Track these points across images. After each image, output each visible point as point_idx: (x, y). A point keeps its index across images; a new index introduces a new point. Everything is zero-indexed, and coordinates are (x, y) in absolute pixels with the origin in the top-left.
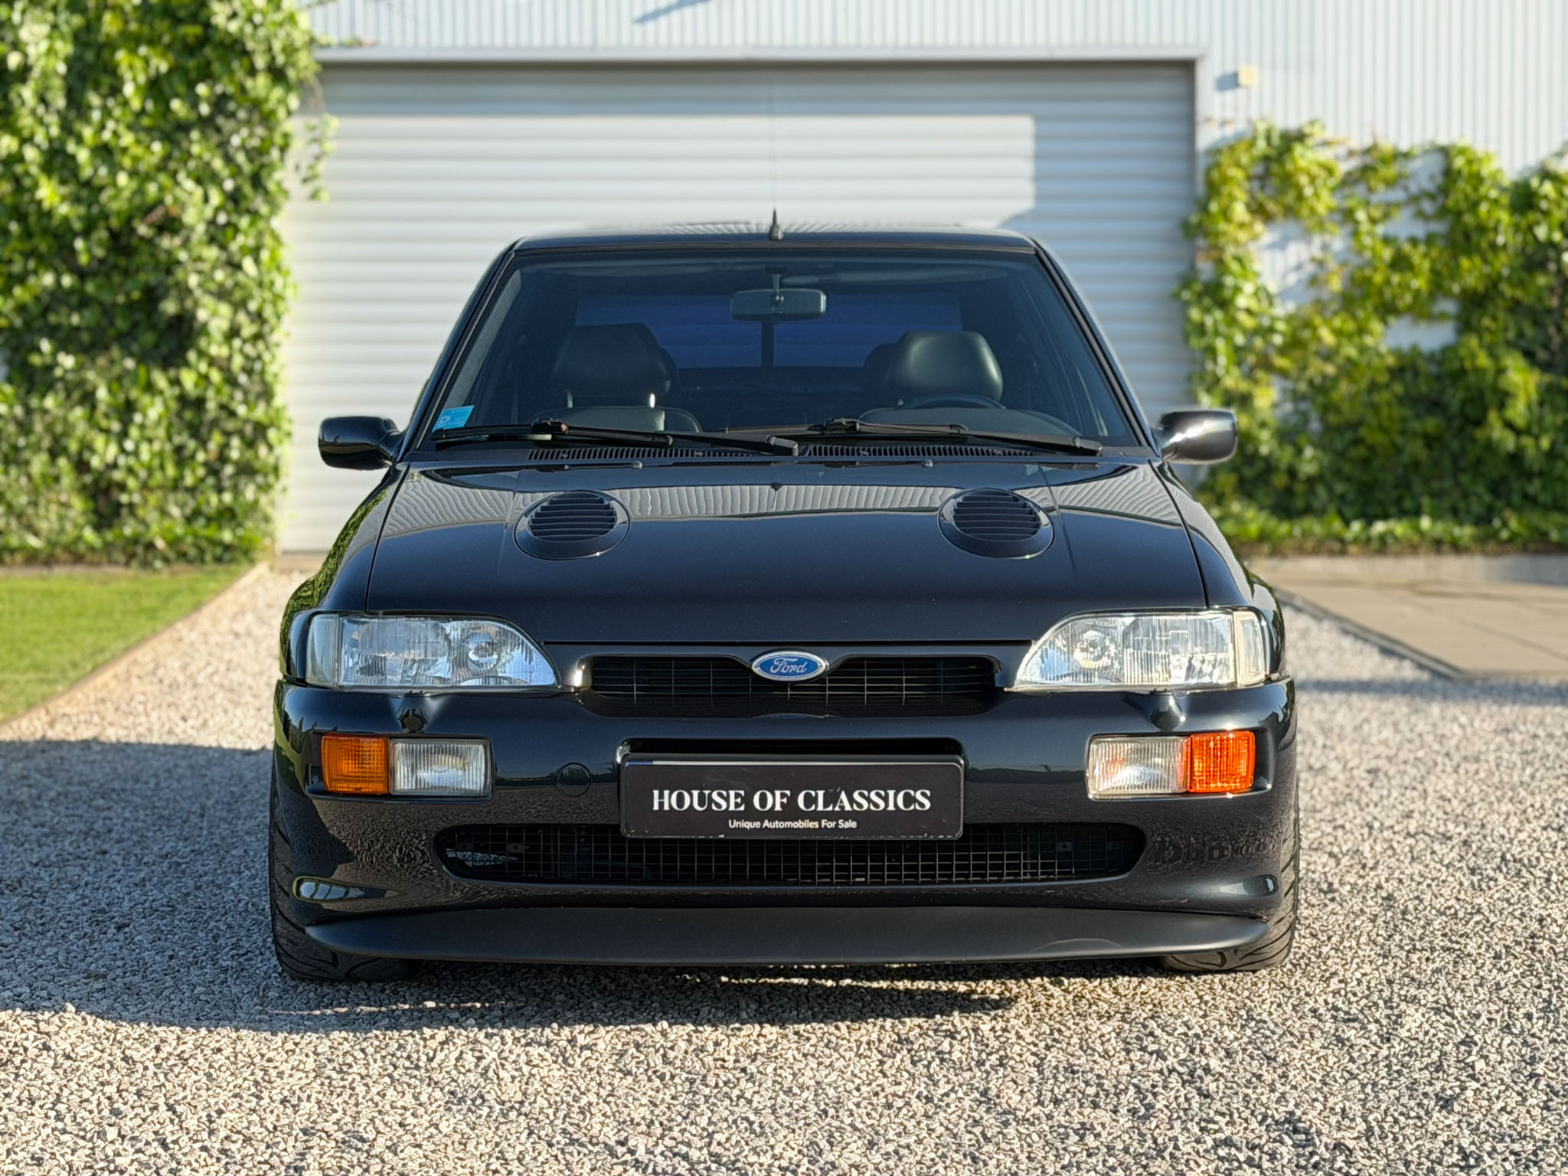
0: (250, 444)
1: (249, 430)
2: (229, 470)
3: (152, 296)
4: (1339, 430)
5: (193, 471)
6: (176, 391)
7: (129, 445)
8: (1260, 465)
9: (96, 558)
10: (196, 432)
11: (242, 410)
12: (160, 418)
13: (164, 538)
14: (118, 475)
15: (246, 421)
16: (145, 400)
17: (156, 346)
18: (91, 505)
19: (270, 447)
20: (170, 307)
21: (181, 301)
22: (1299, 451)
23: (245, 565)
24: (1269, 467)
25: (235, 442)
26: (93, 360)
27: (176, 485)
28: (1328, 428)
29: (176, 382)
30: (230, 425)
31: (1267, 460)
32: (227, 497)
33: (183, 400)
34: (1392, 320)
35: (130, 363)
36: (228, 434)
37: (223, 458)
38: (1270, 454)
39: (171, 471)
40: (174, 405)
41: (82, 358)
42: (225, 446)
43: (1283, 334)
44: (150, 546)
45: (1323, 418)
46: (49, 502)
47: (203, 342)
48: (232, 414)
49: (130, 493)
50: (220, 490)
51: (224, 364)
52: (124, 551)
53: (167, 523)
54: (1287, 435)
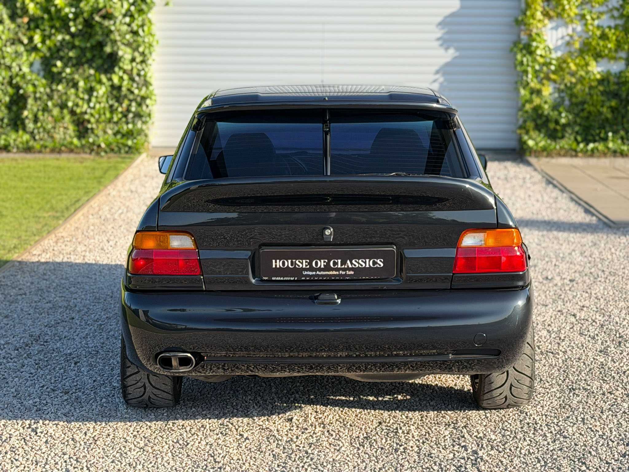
0: (139, 105)
1: (139, 99)
2: (131, 115)
3: (101, 45)
4: (577, 104)
5: (117, 115)
6: (110, 83)
7: (92, 105)
8: (544, 119)
9: (78, 151)
10: (118, 100)
11: (136, 92)
12: (104, 93)
13: (105, 143)
14: (87, 117)
15: (138, 96)
16: (98, 87)
17: (103, 65)
18: (76, 128)
19: (147, 106)
20: (108, 49)
21: (113, 47)
22: (560, 113)
23: (137, 154)
24: (548, 120)
25: (134, 104)
26: (77, 70)
27: (110, 121)
28: (572, 104)
29: (110, 79)
30: (131, 97)
31: (547, 117)
32: (130, 126)
33: (113, 87)
34: (599, 59)
35: (92, 72)
36: (131, 101)
37: (128, 111)
38: (549, 114)
39: (108, 115)
40: (109, 89)
41: (74, 69)
42: (130, 105)
43: (555, 65)
44: (99, 146)
45: (570, 100)
46: (60, 127)
47: (121, 64)
48: (132, 92)
49: (92, 124)
50: (127, 123)
51: (129, 72)
52: (89, 148)
53: (106, 137)
54: (555, 107)
